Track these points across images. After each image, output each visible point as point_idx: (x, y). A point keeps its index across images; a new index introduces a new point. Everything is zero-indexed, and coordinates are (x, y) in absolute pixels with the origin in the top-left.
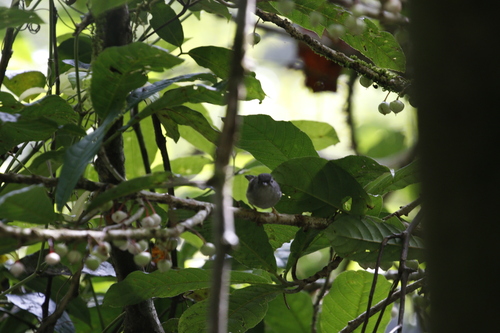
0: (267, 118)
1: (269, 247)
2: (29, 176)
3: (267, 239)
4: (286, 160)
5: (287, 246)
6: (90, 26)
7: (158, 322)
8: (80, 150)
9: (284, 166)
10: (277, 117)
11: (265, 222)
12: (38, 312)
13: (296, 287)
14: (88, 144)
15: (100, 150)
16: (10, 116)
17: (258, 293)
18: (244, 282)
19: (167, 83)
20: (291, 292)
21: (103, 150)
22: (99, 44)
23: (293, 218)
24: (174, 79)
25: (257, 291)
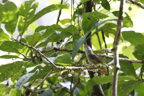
0: (134, 32)
1: (134, 69)
2: (65, 49)
3: (133, 67)
4: (139, 44)
5: (140, 69)
6: (82, 5)
7: (102, 90)
8: (79, 42)
9: (138, 45)
10: (136, 32)
11: (133, 62)
12: (69, 87)
13: (142, 81)
14: (81, 40)
15: (85, 41)
16: (59, 32)
17: (131, 83)
18: (127, 79)
19: (104, 22)
20: (141, 82)
21: (86, 42)
22: (84, 10)
23: (141, 61)
24: (106, 21)
25: (131, 82)
